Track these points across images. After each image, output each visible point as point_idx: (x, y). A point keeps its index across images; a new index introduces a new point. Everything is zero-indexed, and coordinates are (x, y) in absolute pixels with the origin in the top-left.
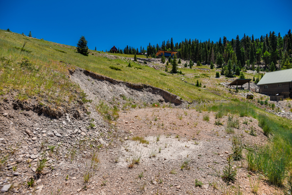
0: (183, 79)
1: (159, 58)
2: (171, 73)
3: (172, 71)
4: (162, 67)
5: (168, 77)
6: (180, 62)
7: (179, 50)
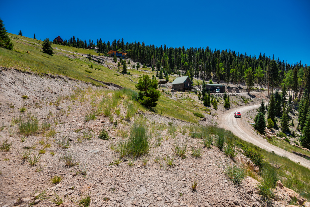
0: (130, 79)
1: (111, 57)
2: (122, 73)
3: (122, 71)
4: (115, 67)
5: (120, 77)
6: (129, 63)
7: (129, 51)
